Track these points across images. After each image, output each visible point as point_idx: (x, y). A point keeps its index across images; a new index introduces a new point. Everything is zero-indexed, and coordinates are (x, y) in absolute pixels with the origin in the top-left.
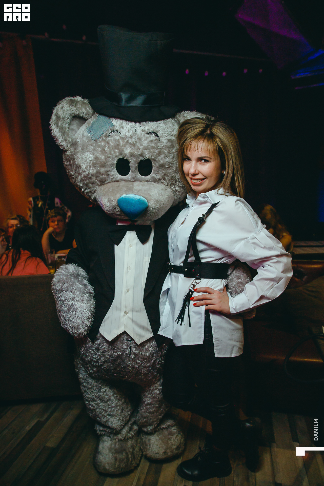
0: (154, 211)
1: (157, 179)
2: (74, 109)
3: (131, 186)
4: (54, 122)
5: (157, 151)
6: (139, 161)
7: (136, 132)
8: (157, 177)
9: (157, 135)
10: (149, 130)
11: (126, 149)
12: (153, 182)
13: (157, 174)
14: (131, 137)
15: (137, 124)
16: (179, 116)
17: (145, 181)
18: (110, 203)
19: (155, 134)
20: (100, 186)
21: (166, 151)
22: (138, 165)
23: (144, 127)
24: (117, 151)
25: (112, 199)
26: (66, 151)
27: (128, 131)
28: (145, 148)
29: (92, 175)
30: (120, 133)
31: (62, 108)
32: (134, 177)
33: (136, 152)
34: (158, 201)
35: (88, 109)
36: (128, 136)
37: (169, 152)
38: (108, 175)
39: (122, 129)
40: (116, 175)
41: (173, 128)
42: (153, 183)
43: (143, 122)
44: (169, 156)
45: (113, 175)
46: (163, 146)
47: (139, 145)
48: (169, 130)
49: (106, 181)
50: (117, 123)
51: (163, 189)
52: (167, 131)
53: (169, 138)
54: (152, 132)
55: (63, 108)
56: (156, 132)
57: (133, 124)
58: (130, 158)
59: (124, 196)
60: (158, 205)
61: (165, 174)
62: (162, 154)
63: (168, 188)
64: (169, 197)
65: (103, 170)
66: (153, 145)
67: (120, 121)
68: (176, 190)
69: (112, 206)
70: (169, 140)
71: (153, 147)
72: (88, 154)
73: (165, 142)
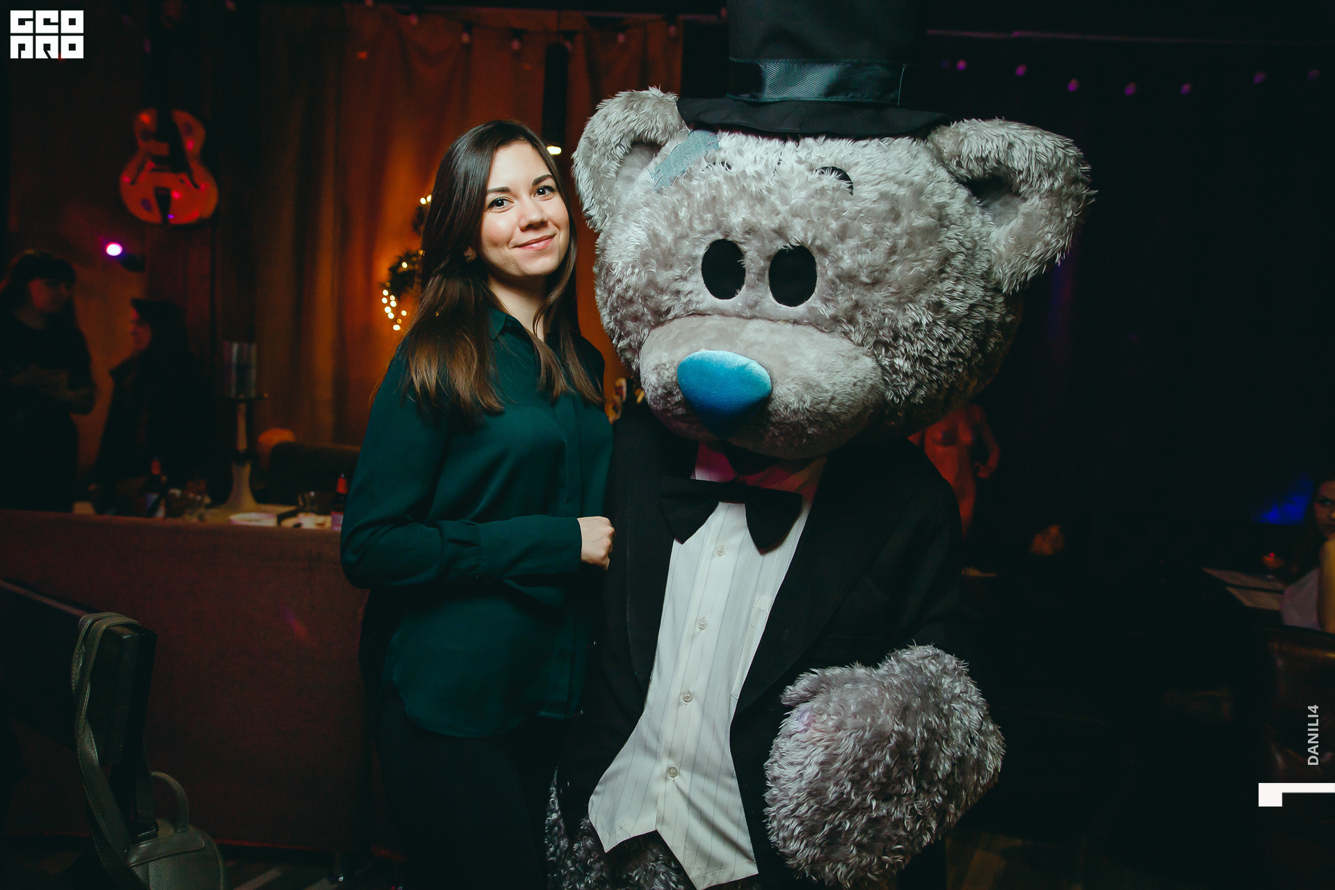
0: (791, 419)
1: (828, 316)
2: (633, 117)
3: (736, 329)
4: (581, 156)
5: (834, 225)
6: (772, 253)
7: (779, 164)
8: (827, 311)
9: (845, 177)
10: (822, 161)
11: (737, 212)
12: (812, 328)
13: (828, 300)
14: (759, 177)
15: (790, 144)
16: (944, 135)
17: (787, 321)
18: (659, 374)
19: (838, 174)
20: (653, 327)
21: (867, 228)
22: (769, 264)
23: (805, 153)
24: (709, 216)
25: (664, 361)
26: (597, 235)
27: (755, 161)
28: (795, 214)
29: (636, 291)
30: (729, 167)
31: (606, 116)
32: (752, 303)
33: (764, 223)
34: (808, 386)
35: (670, 117)
36: (749, 174)
37: (879, 233)
38: (678, 292)
39: (738, 157)
40: (698, 294)
41: (907, 163)
42: (811, 330)
43: (806, 139)
44: (875, 245)
45: (690, 292)
46: (860, 211)
47: (778, 203)
48: (895, 166)
49: (668, 311)
50: (728, 142)
51: (843, 354)
52: (884, 168)
53: (887, 189)
54: (834, 169)
55: (608, 118)
56: (844, 168)
57: (775, 143)
58: (743, 241)
59: (703, 353)
60: (808, 398)
61: (857, 306)
62: (851, 237)
63: (864, 357)
64: (859, 384)
65: (663, 277)
66: (826, 203)
67: (739, 138)
68: (892, 365)
69: (663, 382)
70: (884, 196)
71: (823, 211)
72: (636, 229)
73: (870, 199)
